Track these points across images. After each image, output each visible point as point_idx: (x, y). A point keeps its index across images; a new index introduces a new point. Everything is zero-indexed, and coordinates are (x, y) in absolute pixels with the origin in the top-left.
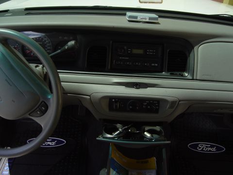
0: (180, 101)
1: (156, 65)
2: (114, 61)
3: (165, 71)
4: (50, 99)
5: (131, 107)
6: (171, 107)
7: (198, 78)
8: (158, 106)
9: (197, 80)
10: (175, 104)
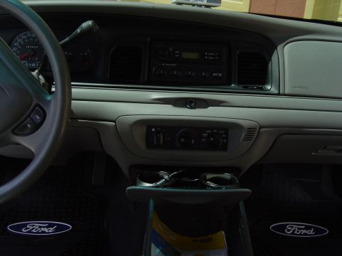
0: (261, 127)
1: (220, 75)
2: (154, 69)
3: (234, 83)
4: (49, 101)
5: (183, 140)
6: (248, 138)
7: (287, 92)
8: (227, 138)
9: (285, 95)
10: (253, 132)
